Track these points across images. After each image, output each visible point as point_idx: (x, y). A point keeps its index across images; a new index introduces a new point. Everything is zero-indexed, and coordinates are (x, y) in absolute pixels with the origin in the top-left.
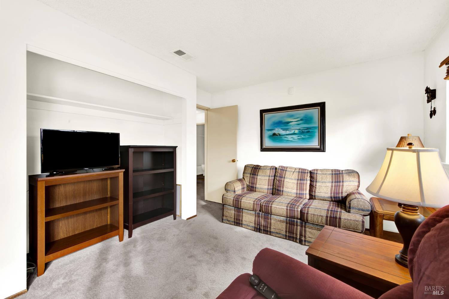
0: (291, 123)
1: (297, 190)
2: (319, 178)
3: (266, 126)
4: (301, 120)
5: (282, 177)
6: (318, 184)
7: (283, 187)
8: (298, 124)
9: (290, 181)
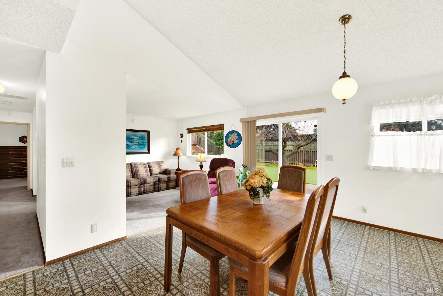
0: (134, 139)
2: (152, 165)
4: (140, 138)
5: (137, 168)
6: (153, 168)
7: (139, 173)
8: (138, 140)
9: (142, 169)
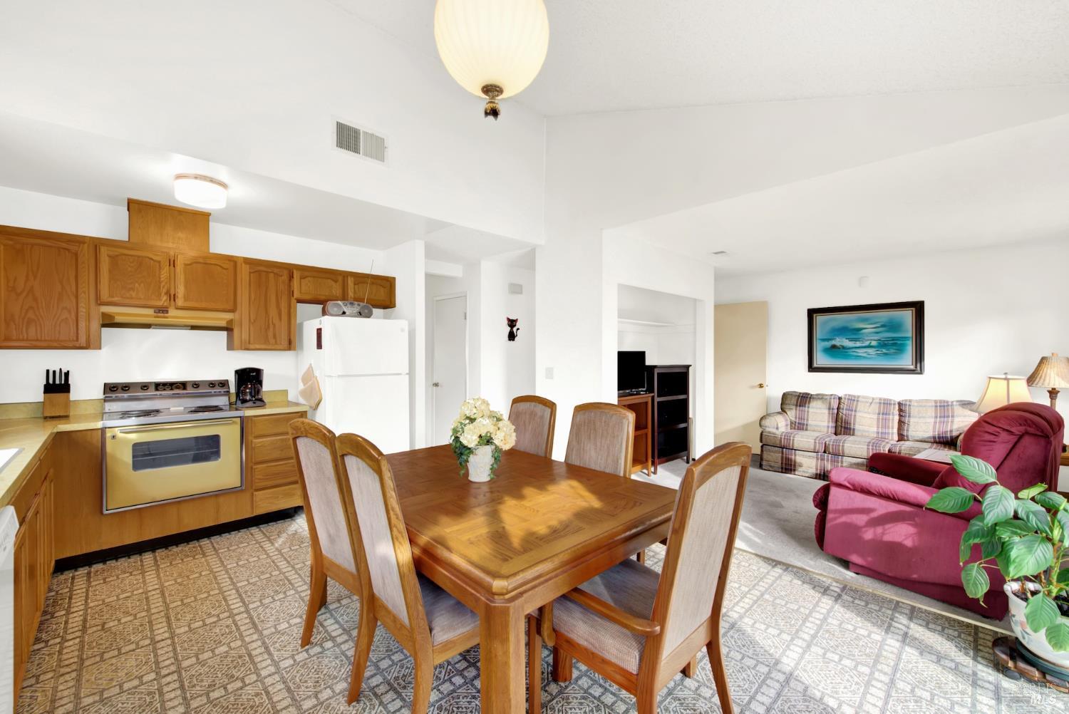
0: (864, 331)
1: (878, 427)
2: (914, 411)
3: (818, 333)
4: (882, 326)
5: (852, 410)
6: (912, 420)
7: (854, 424)
8: (877, 333)
9: (865, 415)
